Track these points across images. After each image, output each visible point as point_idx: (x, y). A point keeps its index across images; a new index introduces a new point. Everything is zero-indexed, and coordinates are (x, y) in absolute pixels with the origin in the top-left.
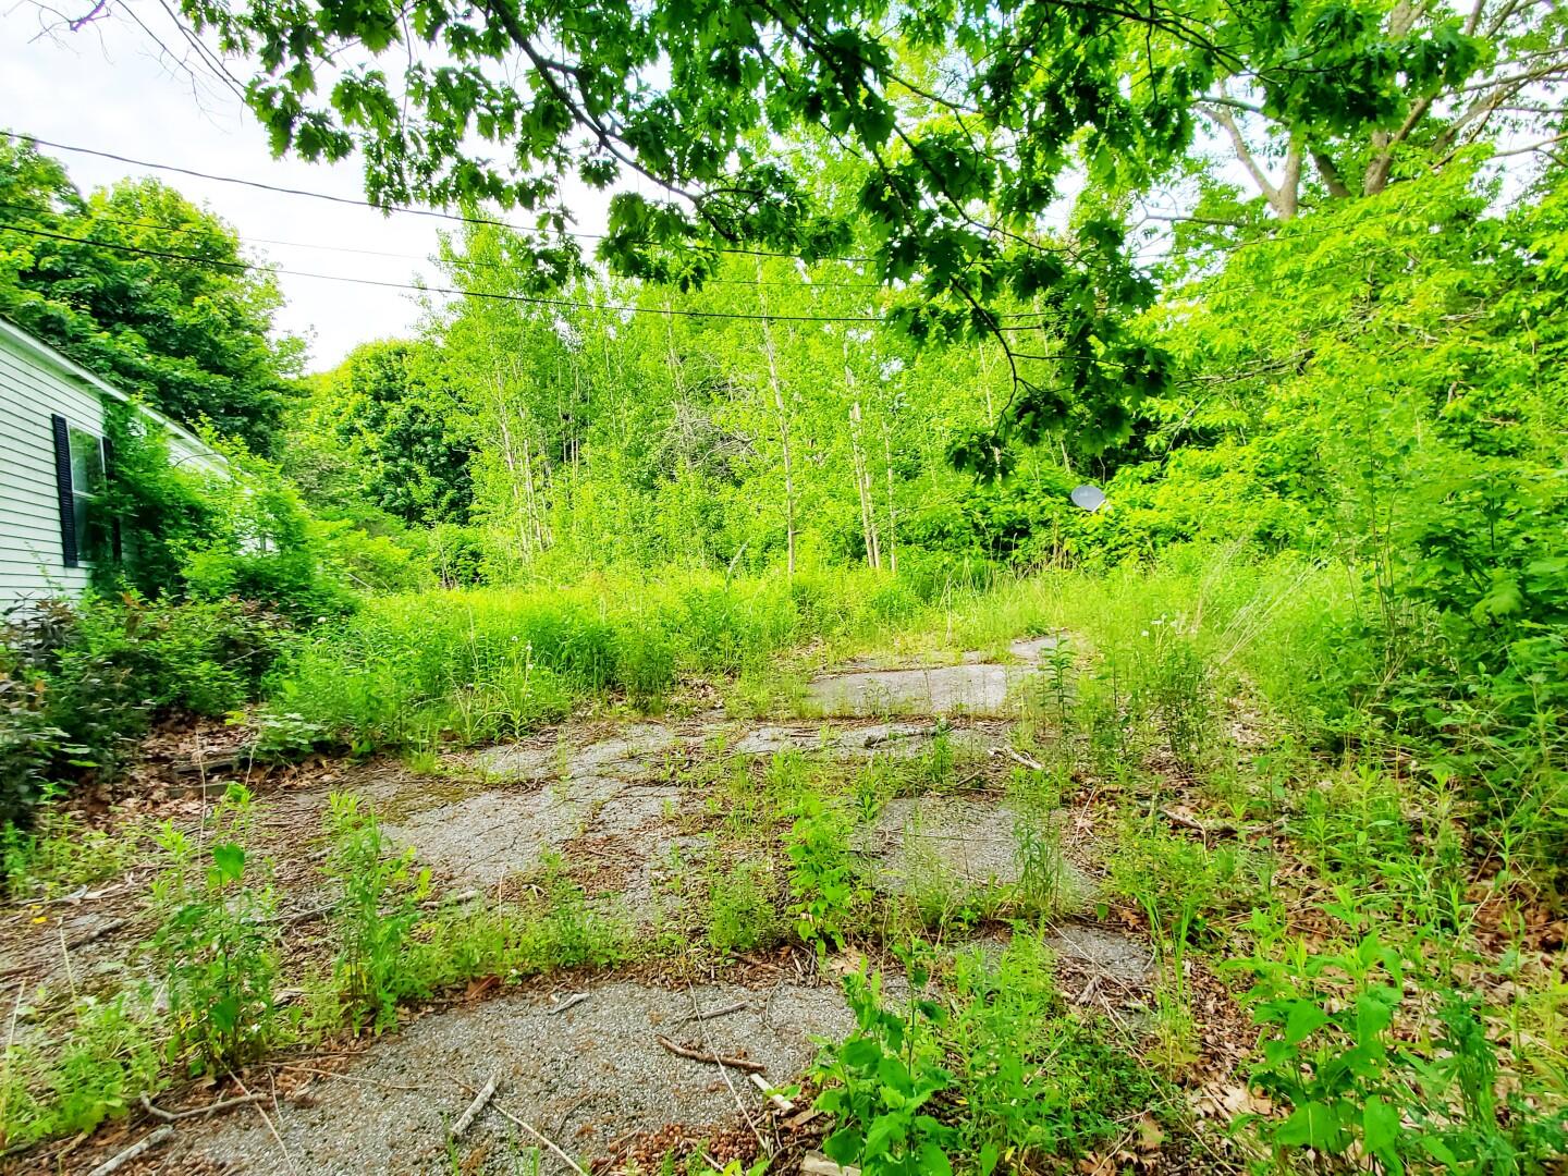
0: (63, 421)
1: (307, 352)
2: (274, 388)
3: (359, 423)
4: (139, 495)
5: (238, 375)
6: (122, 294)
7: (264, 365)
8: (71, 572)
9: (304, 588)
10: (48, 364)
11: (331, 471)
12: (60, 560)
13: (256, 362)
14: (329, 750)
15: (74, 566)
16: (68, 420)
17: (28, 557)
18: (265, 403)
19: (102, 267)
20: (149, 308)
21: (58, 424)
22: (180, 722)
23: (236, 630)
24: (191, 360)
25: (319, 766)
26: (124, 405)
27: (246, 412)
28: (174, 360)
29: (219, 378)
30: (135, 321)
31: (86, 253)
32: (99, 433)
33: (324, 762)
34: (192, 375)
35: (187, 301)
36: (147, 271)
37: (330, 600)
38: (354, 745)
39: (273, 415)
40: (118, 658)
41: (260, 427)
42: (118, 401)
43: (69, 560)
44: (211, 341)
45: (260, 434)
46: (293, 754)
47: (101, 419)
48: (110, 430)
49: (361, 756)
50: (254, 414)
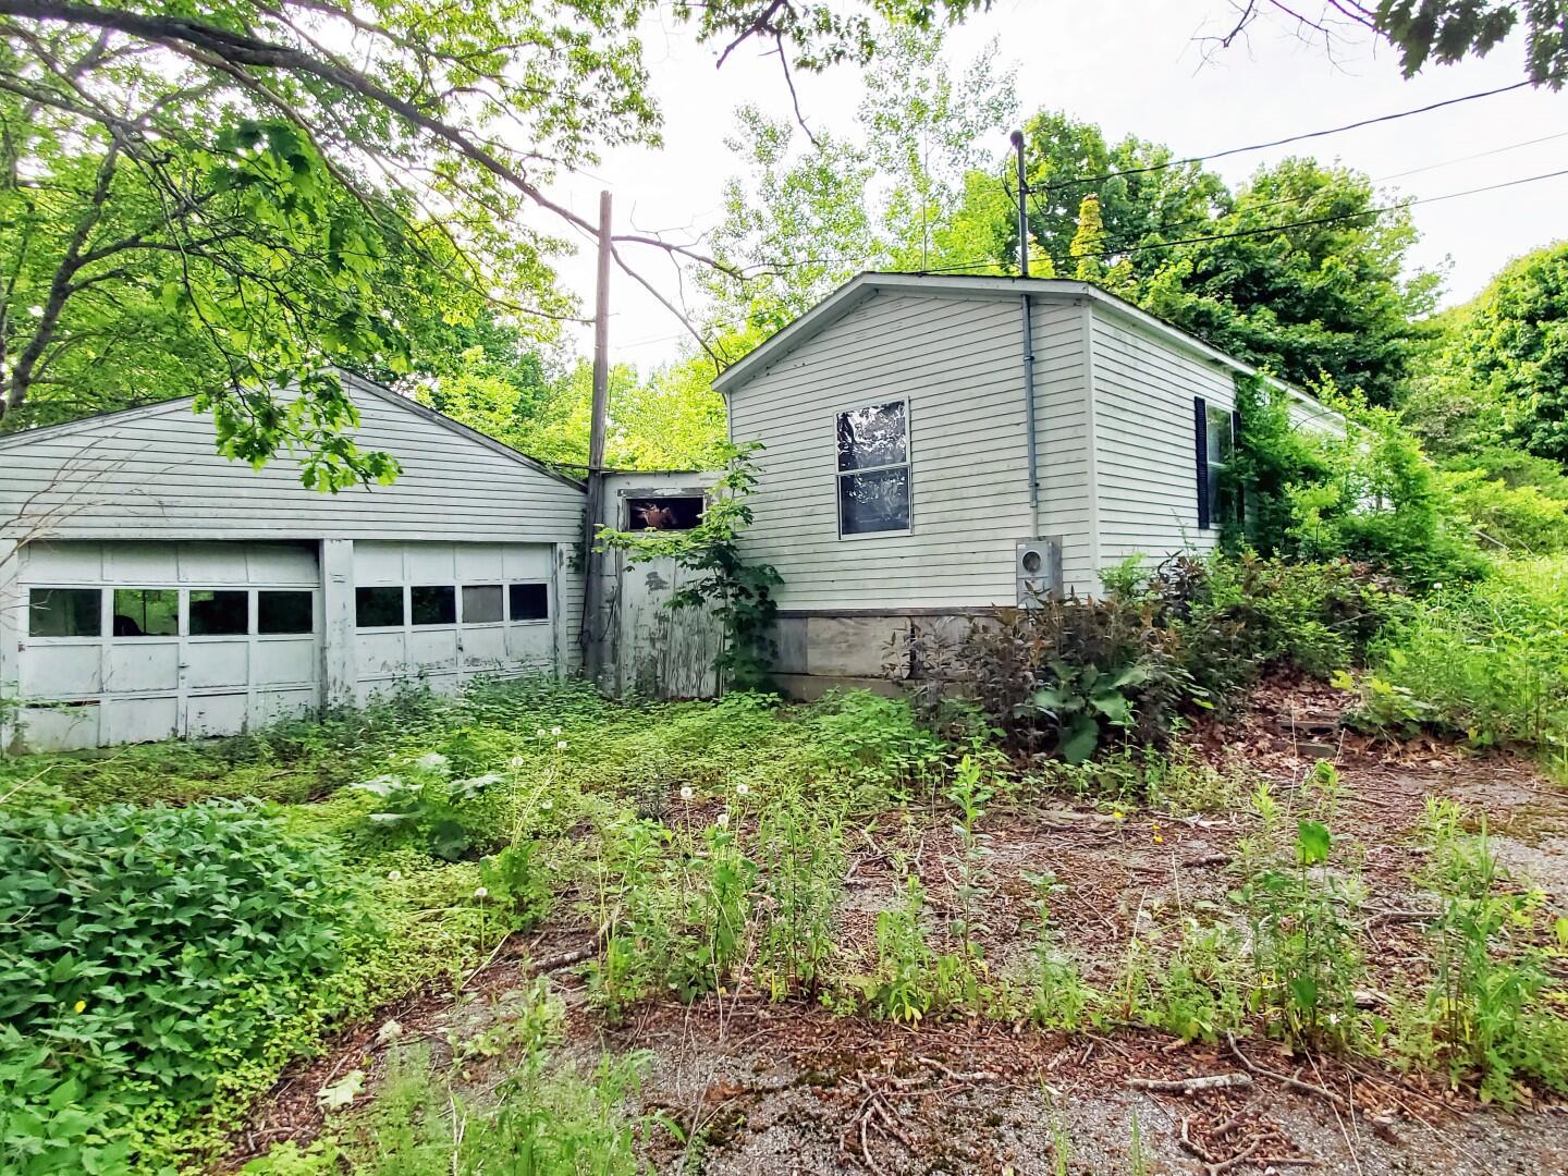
0: (1203, 401)
1: (1441, 287)
2: (1401, 335)
3: (1502, 356)
4: (1261, 461)
5: (1362, 329)
6: (1258, 276)
7: (1390, 313)
8: (1204, 533)
9: (1419, 549)
10: (1196, 355)
11: (1462, 415)
12: (1195, 523)
13: (1382, 310)
14: (1440, 732)
15: (1207, 528)
16: (1207, 400)
17: (1172, 521)
18: (1389, 354)
19: (1246, 257)
20: (1280, 282)
21: (1199, 403)
22: (1287, 678)
23: (1343, 592)
24: (1316, 324)
25: (1427, 748)
26: (1252, 379)
27: (1369, 366)
28: (1301, 327)
29: (1340, 337)
30: (1266, 298)
31: (1231, 247)
32: (1229, 407)
33: (1433, 746)
34: (1316, 339)
35: (1316, 266)
36: (1281, 249)
37: (1451, 562)
38: (1472, 733)
39: (1397, 363)
40: (1235, 613)
41: (1383, 378)
42: (1247, 376)
43: (1203, 524)
44: (1337, 300)
45: (1382, 387)
46: (1398, 728)
47: (1232, 395)
48: (1239, 403)
49: (1480, 747)
50: (1376, 367)
